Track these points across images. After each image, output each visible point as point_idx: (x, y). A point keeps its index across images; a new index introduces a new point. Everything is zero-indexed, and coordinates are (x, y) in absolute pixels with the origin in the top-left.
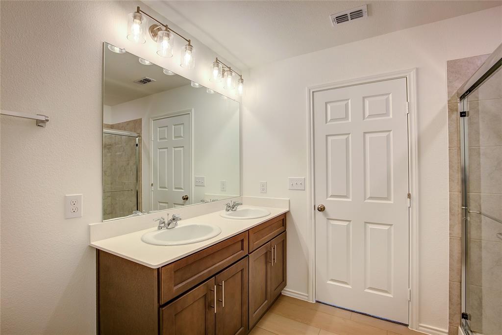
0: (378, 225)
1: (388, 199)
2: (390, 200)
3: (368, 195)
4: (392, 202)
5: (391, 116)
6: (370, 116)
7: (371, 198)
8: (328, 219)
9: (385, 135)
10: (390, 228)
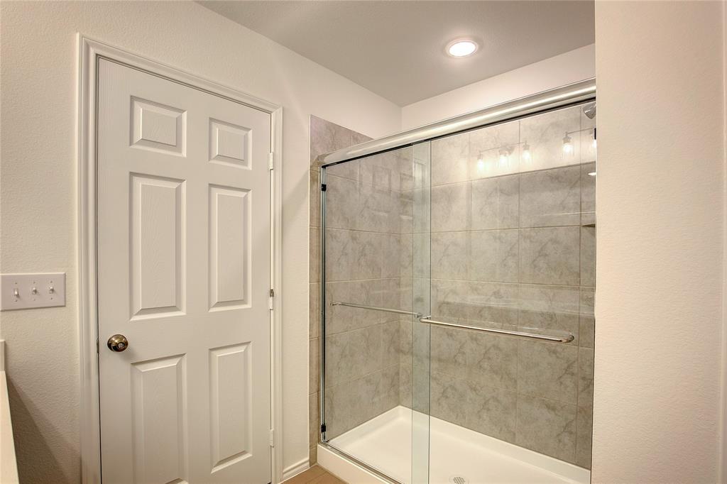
0: (228, 350)
1: (243, 301)
2: (246, 303)
3: (216, 300)
4: (249, 306)
5: (250, 167)
6: (220, 157)
7: (219, 304)
8: (133, 364)
9: (243, 196)
10: (246, 348)
